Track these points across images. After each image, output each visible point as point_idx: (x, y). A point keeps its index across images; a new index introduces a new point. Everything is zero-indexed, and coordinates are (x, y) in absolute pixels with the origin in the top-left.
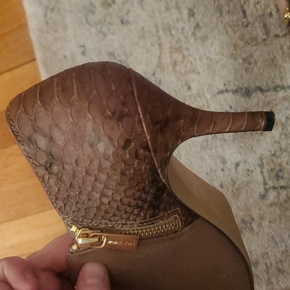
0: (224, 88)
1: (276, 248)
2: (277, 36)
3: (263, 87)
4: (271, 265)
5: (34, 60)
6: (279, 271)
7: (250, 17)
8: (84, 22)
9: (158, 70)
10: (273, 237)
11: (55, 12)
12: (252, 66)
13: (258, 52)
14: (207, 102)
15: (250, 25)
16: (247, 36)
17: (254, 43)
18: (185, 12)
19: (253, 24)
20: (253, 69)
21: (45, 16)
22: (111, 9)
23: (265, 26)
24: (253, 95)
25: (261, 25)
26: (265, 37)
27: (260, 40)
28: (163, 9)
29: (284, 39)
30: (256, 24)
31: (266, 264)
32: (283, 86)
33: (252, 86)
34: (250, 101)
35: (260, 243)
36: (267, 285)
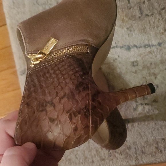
0: (115, 45)
1: (141, 139)
2: (147, 15)
3: (137, 45)
4: (138, 149)
5: (5, 25)
6: (143, 152)
7: (132, 4)
8: (35, 3)
10: (140, 133)
12: (132, 32)
13: (136, 25)
15: (132, 8)
16: (130, 15)
17: (134, 19)
19: (133, 8)
20: (132, 34)
23: (140, 9)
24: (132, 50)
25: (138, 8)
26: (140, 15)
27: (137, 17)
29: (151, 17)
30: (136, 8)
31: (135, 148)
32: (149, 45)
33: (132, 44)
34: (130, 53)
35: (132, 136)
36: (135, 161)
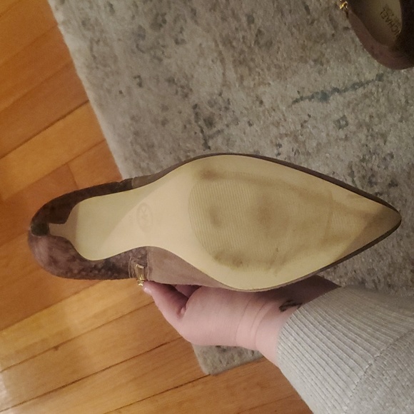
0: (298, 97)
1: (382, 261)
2: (346, 29)
3: (340, 88)
4: (379, 281)
5: (87, 102)
6: (389, 286)
7: (314, 13)
8: (136, 50)
9: (224, 89)
11: (101, 43)
12: (325, 66)
13: (329, 50)
14: (284, 115)
15: (316, 22)
16: (314, 34)
17: (323, 41)
18: (244, 19)
19: (318, 20)
20: (326, 70)
21: (91, 49)
22: (162, 30)
23: (331, 20)
24: (331, 98)
25: (328, 19)
26: (333, 32)
27: (328, 36)
28: (219, 19)
30: (322, 19)
31: (374, 281)
32: (361, 82)
33: (329, 89)
34: (328, 105)
